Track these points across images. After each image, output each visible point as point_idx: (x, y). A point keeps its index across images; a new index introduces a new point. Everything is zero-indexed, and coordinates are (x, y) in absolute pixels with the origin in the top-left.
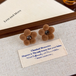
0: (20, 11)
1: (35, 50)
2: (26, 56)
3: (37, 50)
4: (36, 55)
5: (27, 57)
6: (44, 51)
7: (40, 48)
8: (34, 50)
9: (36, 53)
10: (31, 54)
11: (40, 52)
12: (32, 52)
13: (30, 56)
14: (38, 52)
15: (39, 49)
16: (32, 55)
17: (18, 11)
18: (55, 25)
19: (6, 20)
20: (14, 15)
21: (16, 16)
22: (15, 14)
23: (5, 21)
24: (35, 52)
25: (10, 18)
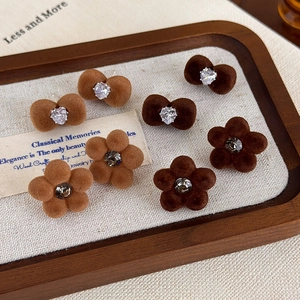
0: (63, 4)
1: (46, 144)
2: (11, 161)
3: (53, 142)
4: (46, 160)
5: (17, 163)
6: (76, 147)
7: (64, 138)
8: (42, 144)
9: (47, 153)
10: (32, 156)
11: (61, 150)
12: (34, 151)
13: (26, 162)
14: (56, 151)
15: (59, 141)
16: (32, 160)
17: (55, 6)
18: (126, 64)
19: (12, 37)
20: (42, 17)
21: (46, 22)
22: (43, 14)
23: (9, 39)
24: (45, 148)
25: (25, 29)
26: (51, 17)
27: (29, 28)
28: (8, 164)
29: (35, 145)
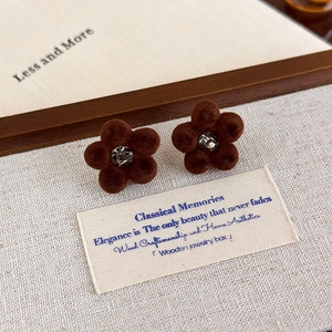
0: (88, 31)
1: (154, 215)
2: (110, 241)
3: (163, 213)
4: (156, 239)
5: (118, 243)
6: (193, 219)
7: (177, 208)
8: (149, 217)
9: (156, 228)
10: (137, 233)
11: (174, 224)
12: (139, 226)
13: (130, 241)
14: (168, 226)
15: (170, 212)
16: (137, 239)
17: (78, 34)
19: (24, 74)
20: (62, 48)
21: (67, 54)
22: (64, 45)
23: (20, 76)
24: (153, 222)
25: (40, 64)
26: (73, 48)
27: (45, 62)
28: (106, 245)
29: (140, 217)
